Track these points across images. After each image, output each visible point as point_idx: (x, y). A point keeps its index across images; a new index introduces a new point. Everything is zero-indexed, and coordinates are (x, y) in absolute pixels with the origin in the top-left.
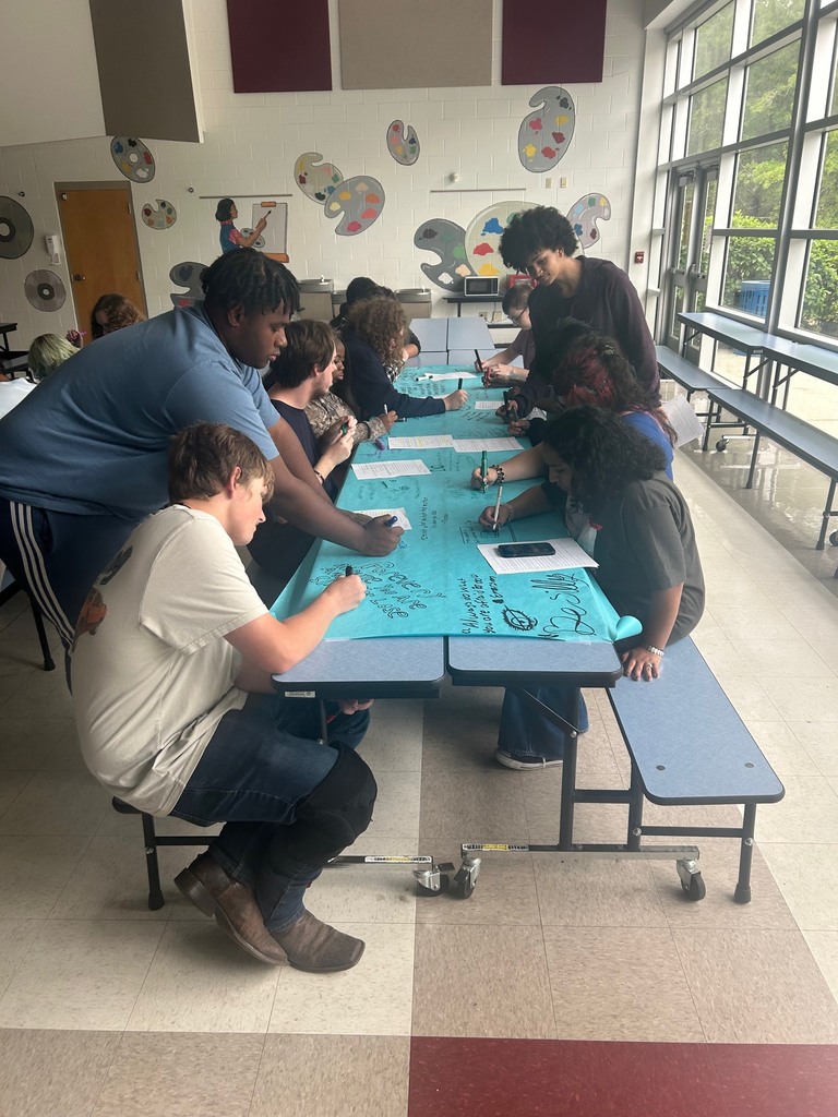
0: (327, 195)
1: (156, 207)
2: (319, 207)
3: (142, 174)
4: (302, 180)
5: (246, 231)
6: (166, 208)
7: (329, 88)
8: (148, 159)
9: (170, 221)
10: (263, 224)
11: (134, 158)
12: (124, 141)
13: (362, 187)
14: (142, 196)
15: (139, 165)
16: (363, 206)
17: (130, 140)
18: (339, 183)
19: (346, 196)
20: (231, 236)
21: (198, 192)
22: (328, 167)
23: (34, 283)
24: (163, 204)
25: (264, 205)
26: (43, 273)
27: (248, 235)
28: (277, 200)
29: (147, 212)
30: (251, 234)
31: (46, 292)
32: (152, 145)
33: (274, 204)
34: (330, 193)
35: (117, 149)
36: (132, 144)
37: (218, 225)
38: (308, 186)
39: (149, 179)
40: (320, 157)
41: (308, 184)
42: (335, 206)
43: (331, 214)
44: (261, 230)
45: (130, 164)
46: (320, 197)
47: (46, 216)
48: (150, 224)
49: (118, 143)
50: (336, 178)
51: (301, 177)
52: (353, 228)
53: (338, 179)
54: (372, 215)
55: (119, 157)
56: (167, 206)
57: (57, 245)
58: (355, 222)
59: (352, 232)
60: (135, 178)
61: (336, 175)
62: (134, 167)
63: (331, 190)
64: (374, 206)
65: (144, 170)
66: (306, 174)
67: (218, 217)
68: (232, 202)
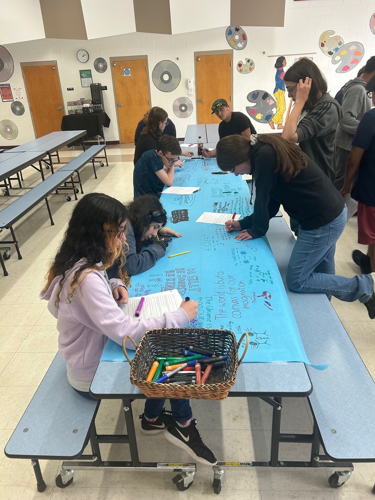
0: (334, 52)
1: (244, 62)
2: (330, 58)
3: (240, 45)
4: (323, 45)
6: (250, 63)
8: (244, 37)
9: (251, 69)
11: (237, 37)
12: (233, 29)
13: (353, 48)
14: (238, 57)
15: (239, 41)
16: (352, 58)
17: (236, 28)
18: (341, 46)
19: (344, 52)
20: (281, 76)
21: (268, 54)
22: (337, 38)
23: (178, 104)
24: (249, 61)
26: (182, 99)
29: (240, 65)
31: (183, 108)
32: (245, 29)
34: (336, 51)
35: (229, 33)
36: (237, 30)
37: (275, 70)
38: (326, 49)
39: (242, 48)
40: (333, 32)
41: (325, 47)
42: (338, 58)
43: (334, 62)
45: (235, 41)
46: (330, 53)
47: (188, 70)
48: (241, 71)
49: (230, 30)
50: (340, 44)
51: (322, 43)
52: (346, 69)
53: (342, 44)
54: (356, 62)
55: (229, 37)
56: (251, 64)
57: (192, 86)
58: (347, 66)
59: (344, 71)
60: (237, 48)
61: (341, 42)
62: (236, 42)
63: (337, 49)
64: (357, 57)
65: (241, 43)
66: (325, 42)
67: (276, 66)
68: (284, 58)
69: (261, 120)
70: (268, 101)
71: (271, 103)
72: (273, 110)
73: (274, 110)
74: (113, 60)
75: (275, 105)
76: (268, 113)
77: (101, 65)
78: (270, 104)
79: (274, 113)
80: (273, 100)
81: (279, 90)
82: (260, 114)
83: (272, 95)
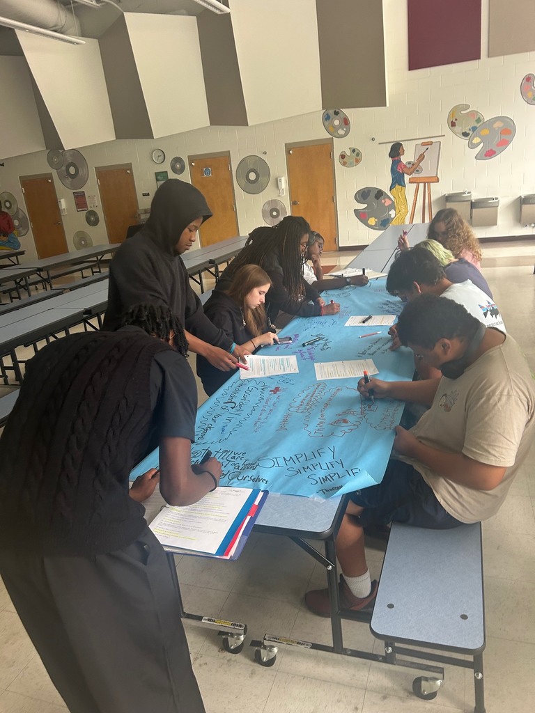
0: (471, 133)
1: (348, 153)
2: (465, 141)
3: (341, 132)
4: (453, 124)
5: (409, 163)
6: (356, 153)
7: (478, 57)
8: (346, 122)
9: (357, 161)
10: (422, 157)
11: (337, 122)
12: (331, 112)
13: (498, 125)
14: (340, 146)
15: (340, 127)
16: (497, 139)
17: (335, 112)
18: (480, 123)
19: (485, 132)
20: (399, 167)
21: (378, 140)
22: (473, 113)
23: (268, 208)
24: (354, 151)
25: (423, 144)
26: (273, 202)
27: (411, 166)
28: (433, 140)
29: (343, 156)
30: (413, 165)
31: (275, 213)
32: (347, 112)
33: (431, 143)
34: (473, 131)
35: (327, 118)
36: (336, 113)
37: (390, 161)
38: (458, 129)
39: (345, 135)
40: (467, 107)
41: (457, 126)
42: (477, 140)
43: (472, 146)
44: (420, 162)
45: (334, 127)
46: (465, 134)
47: (278, 166)
48: (344, 164)
49: (327, 114)
50: (478, 120)
51: (452, 122)
52: (490, 154)
54: (504, 144)
55: (327, 123)
56: (358, 155)
57: (284, 184)
58: (491, 150)
59: (488, 157)
60: (337, 135)
61: (479, 118)
62: (336, 128)
63: (474, 129)
64: (506, 137)
65: (343, 129)
66: (456, 120)
67: (390, 155)
68: (401, 145)
69: (375, 225)
70: (383, 201)
71: (388, 203)
72: (390, 213)
73: (392, 213)
74: (191, 159)
75: (392, 206)
76: (384, 216)
77: (178, 166)
78: (386, 205)
79: (392, 216)
80: (390, 199)
81: (397, 186)
82: (374, 218)
83: (389, 194)
